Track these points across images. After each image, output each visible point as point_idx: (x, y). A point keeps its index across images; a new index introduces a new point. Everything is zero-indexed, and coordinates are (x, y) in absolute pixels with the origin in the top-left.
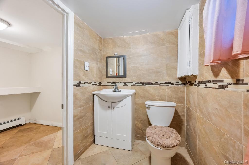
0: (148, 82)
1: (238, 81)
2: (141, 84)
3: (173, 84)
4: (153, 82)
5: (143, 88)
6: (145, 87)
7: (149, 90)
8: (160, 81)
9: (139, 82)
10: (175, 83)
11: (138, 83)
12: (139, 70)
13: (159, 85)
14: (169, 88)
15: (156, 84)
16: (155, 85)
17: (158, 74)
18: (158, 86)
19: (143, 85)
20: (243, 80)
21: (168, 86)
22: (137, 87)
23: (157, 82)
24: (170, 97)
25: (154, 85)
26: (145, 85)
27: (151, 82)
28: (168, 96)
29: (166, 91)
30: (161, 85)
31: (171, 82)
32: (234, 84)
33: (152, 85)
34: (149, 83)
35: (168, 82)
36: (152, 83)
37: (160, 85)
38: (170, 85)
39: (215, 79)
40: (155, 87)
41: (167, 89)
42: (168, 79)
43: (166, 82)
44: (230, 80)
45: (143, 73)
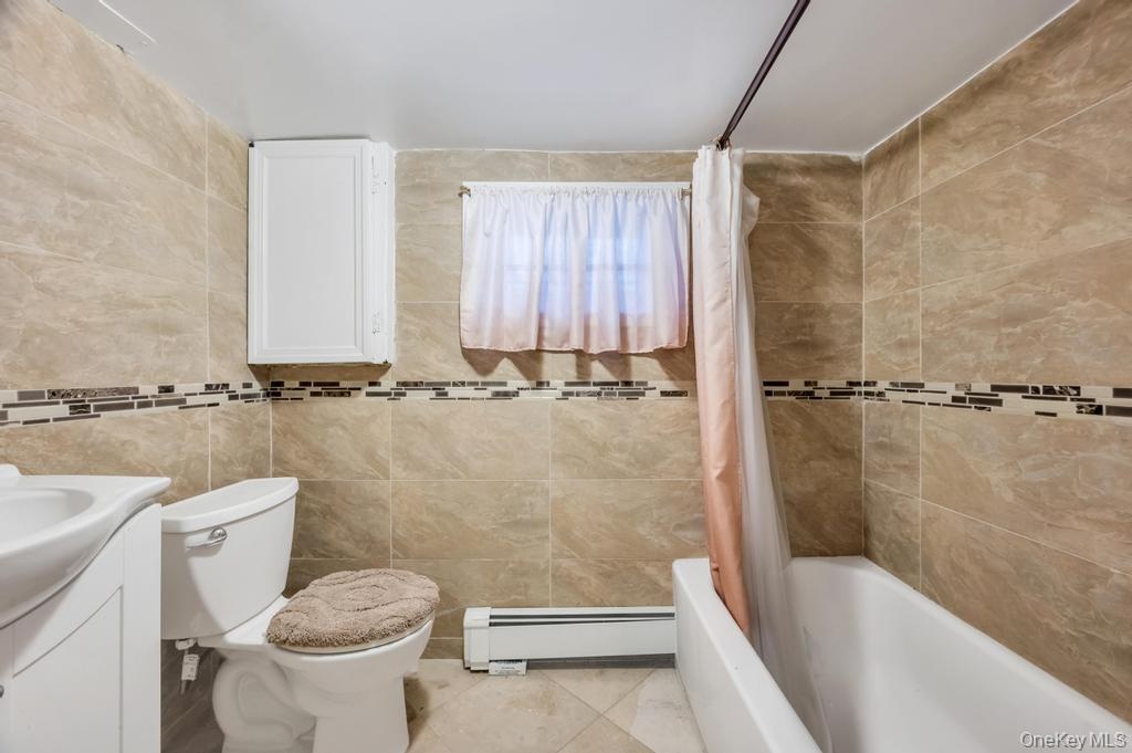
0: (117, 390)
1: (540, 385)
2: (63, 409)
3: (233, 397)
4: (149, 389)
5: (79, 440)
6: (98, 427)
7: (123, 443)
8: (181, 382)
9: (40, 394)
10: (241, 391)
11: (27, 398)
12: (41, 288)
13: (181, 402)
14: (219, 415)
15: (165, 397)
16: (159, 404)
17: (174, 339)
18: (174, 412)
19: (79, 409)
20: (548, 384)
21: (218, 404)
22: (26, 441)
23: (169, 389)
24: (226, 459)
25: (154, 410)
26: (98, 408)
27: (136, 390)
28: (215, 460)
29: (211, 431)
30: (188, 404)
31: (226, 386)
32: (533, 389)
33: (141, 405)
34: (122, 399)
35: (218, 386)
36: (141, 393)
37: (184, 401)
38: (222, 398)
39: (479, 379)
40: (161, 422)
41: (215, 420)
42: (216, 371)
43: (208, 387)
44: (524, 383)
45: (76, 322)
